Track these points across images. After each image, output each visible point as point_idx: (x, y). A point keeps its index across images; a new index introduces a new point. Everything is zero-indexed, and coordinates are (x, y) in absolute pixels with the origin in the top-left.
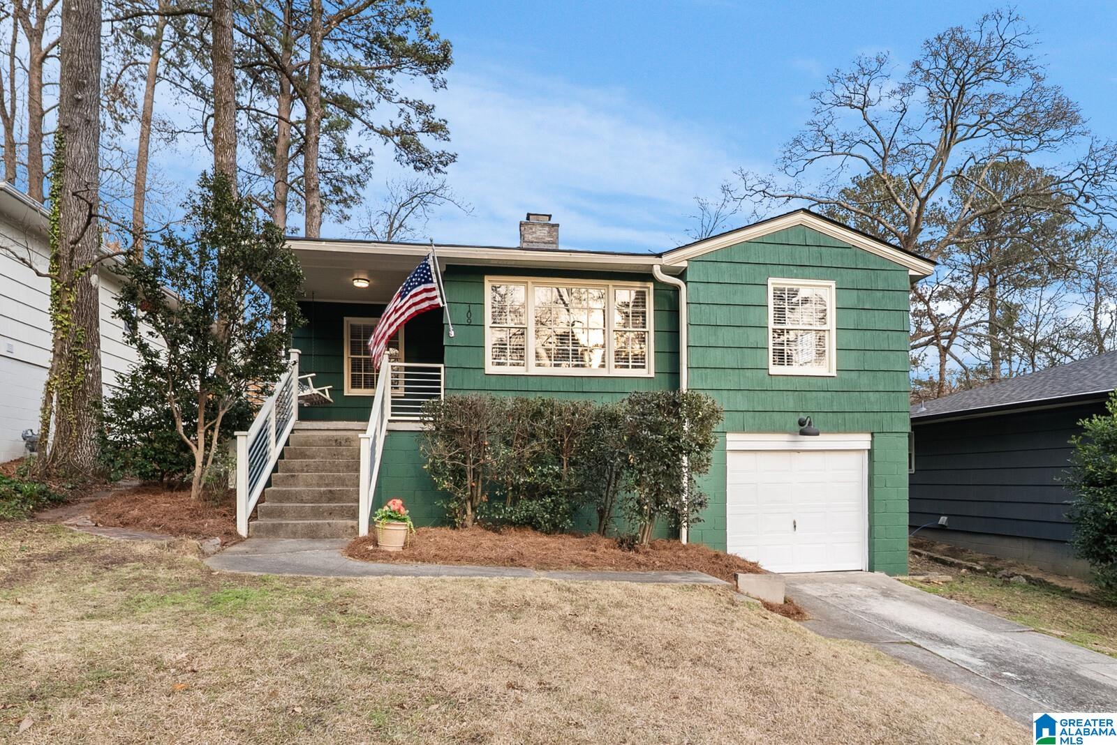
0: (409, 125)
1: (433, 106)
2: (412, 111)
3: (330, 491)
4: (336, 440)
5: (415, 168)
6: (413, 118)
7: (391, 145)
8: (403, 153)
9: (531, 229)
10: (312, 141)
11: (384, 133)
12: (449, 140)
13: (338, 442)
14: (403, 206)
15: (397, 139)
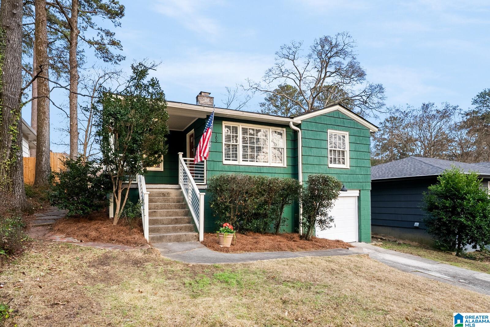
0: (102, 41)
1: (115, 33)
2: (104, 35)
3: (176, 219)
4: (163, 194)
5: (104, 60)
6: (104, 37)
7: (93, 48)
8: (99, 53)
9: (202, 98)
10: (74, 44)
11: (90, 42)
12: (122, 50)
13: (164, 195)
14: (101, 77)
15: (96, 46)
